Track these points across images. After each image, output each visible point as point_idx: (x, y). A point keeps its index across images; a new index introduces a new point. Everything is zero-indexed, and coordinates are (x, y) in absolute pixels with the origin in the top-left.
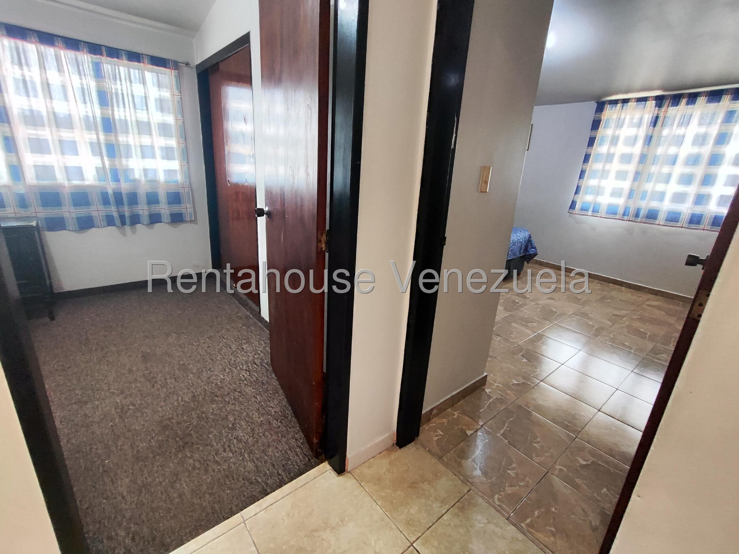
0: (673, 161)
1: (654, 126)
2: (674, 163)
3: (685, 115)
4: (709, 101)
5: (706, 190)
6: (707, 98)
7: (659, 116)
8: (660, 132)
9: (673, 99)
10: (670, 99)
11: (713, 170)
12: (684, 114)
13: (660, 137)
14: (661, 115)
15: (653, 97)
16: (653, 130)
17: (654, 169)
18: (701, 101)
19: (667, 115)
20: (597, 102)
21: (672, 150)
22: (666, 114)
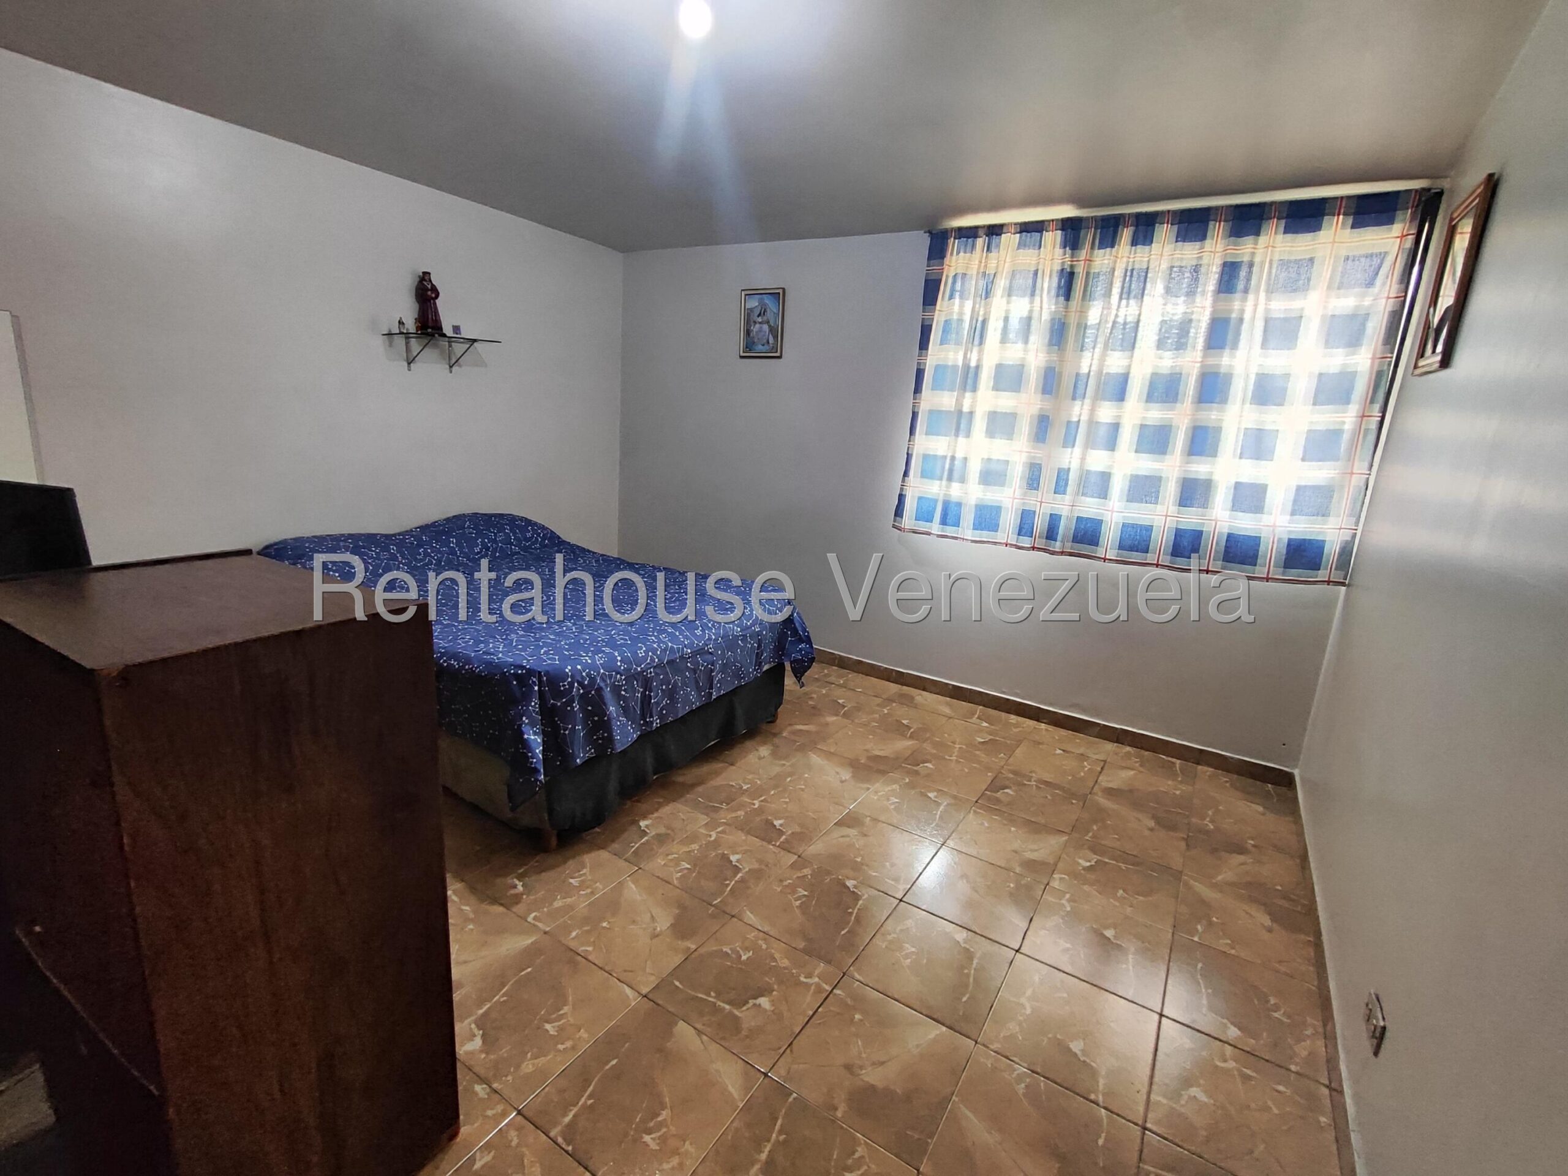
0: (1119, 389)
1: (1068, 296)
2: (1120, 395)
3: (1132, 270)
4: (1183, 236)
5: (1200, 468)
6: (1176, 227)
7: (1075, 271)
8: (1083, 312)
9: (1102, 228)
10: (1096, 229)
11: (1211, 415)
12: (1130, 268)
13: (1082, 327)
14: (1080, 270)
15: (1057, 220)
16: (1067, 307)
17: (1079, 411)
18: (1164, 232)
19: (1092, 271)
20: (930, 232)
21: (1116, 362)
22: (1089, 266)
